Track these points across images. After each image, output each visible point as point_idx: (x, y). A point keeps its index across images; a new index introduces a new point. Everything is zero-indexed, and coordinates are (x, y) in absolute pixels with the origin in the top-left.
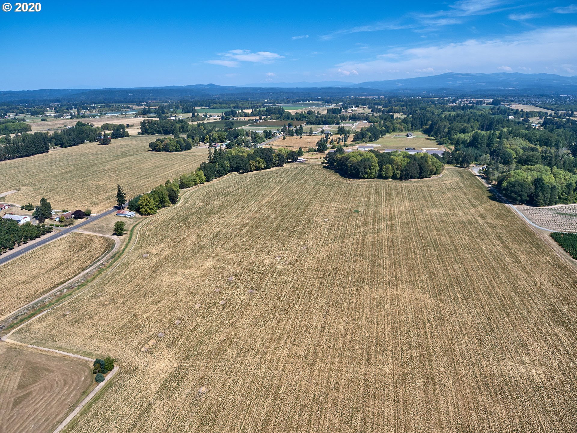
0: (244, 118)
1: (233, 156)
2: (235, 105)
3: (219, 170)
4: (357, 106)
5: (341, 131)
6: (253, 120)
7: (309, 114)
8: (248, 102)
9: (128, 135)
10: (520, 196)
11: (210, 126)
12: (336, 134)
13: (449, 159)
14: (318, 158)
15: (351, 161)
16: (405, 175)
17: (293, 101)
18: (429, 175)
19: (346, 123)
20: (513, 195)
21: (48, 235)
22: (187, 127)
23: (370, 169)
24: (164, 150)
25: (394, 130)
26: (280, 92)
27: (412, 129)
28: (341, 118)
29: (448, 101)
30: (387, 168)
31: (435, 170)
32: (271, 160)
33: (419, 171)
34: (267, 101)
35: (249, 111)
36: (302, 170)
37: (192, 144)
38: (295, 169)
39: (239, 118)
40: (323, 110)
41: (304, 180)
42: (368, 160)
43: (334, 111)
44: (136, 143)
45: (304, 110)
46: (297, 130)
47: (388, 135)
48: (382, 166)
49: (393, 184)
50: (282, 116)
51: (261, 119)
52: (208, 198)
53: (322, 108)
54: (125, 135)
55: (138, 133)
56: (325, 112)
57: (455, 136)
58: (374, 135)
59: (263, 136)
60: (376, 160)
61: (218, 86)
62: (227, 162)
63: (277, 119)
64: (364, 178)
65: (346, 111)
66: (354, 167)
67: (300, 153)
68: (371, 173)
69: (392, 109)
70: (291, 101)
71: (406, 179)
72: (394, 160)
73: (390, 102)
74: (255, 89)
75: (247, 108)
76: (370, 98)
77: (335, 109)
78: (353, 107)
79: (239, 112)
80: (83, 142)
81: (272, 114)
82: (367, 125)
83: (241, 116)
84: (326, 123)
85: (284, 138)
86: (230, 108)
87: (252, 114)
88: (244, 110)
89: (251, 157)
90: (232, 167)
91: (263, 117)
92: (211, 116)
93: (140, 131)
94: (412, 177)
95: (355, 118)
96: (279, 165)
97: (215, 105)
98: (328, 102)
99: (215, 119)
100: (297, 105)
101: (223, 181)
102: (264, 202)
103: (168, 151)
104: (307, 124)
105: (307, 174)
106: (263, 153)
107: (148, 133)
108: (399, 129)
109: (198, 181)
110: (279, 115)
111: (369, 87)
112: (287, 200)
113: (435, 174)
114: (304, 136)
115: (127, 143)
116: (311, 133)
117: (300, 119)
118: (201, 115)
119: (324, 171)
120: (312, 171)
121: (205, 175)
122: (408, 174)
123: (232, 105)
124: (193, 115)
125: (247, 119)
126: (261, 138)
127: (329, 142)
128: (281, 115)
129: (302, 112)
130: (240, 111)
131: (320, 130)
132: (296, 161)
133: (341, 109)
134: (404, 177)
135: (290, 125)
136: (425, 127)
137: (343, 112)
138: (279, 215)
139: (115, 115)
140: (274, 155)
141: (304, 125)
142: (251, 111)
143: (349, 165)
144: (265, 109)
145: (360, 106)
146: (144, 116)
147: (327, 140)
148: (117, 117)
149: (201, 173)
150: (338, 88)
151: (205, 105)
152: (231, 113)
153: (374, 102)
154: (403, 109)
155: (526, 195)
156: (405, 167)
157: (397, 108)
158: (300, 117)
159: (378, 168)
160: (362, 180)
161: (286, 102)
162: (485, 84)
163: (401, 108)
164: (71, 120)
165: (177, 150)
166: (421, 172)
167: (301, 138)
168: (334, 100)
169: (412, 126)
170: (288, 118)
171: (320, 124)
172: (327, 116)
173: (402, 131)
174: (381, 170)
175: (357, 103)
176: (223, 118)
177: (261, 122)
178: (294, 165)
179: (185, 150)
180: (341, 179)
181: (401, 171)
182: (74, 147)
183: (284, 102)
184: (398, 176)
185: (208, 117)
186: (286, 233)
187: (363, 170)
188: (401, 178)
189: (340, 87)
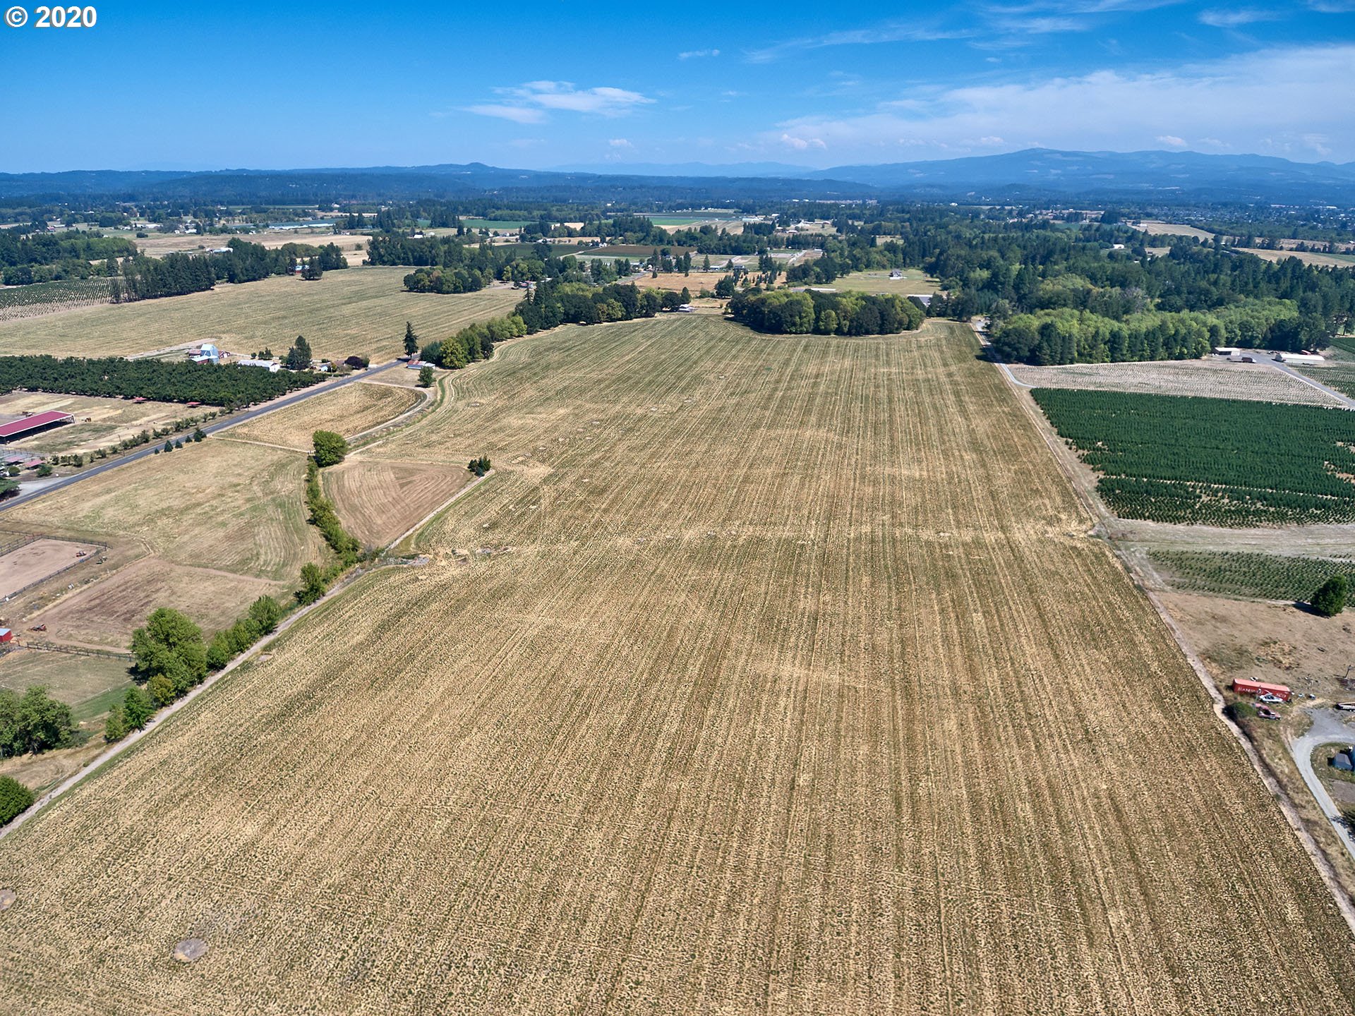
0: (566, 239)
1: (567, 295)
2: (543, 213)
3: (547, 317)
4: (811, 220)
5: (766, 265)
6: (587, 244)
7: (705, 234)
8: (570, 206)
9: (345, 266)
10: (1016, 349)
11: (505, 253)
12: (754, 271)
13: (938, 309)
14: (719, 306)
15: (770, 304)
16: (857, 328)
17: (670, 208)
18: (897, 329)
19: (780, 252)
20: (1007, 349)
21: (321, 385)
22: (460, 253)
23: (801, 318)
24: (431, 290)
25: (868, 266)
26: (641, 187)
27: (905, 265)
28: (769, 241)
29: (1010, 212)
30: (828, 316)
31: (906, 320)
32: (634, 305)
33: (880, 322)
34: (613, 205)
35: (578, 226)
36: (689, 322)
37: (483, 280)
38: (675, 321)
39: (557, 239)
40: (737, 227)
41: (691, 334)
42: (799, 302)
43: (757, 229)
44: (370, 278)
45: (696, 225)
46: (679, 261)
47: (854, 274)
48: (820, 312)
49: (834, 340)
50: (647, 235)
51: (603, 241)
52: (537, 353)
53: (735, 223)
54: (340, 265)
55: (364, 262)
56: (740, 231)
57: (972, 275)
58: (826, 270)
59: (614, 270)
60: (811, 303)
61: (493, 168)
62: (559, 305)
63: (638, 242)
64: (791, 333)
65: (784, 231)
66: (774, 313)
67: (685, 297)
68: (801, 325)
69: (880, 226)
70: (666, 206)
71: (858, 334)
72: (839, 303)
73: (881, 214)
74: (583, 178)
75: (571, 221)
76: (843, 203)
77: (760, 225)
78: (799, 222)
79: (555, 228)
80: (266, 275)
81: (626, 231)
82: (817, 253)
83: (560, 236)
84: (738, 251)
85: (655, 276)
86: (532, 219)
87: (583, 233)
88: (566, 224)
89: (598, 298)
90: (566, 314)
91: (608, 239)
92: (496, 234)
93: (367, 258)
94: (868, 333)
95: (799, 243)
96: (647, 315)
97: (498, 213)
98: (749, 210)
99: (507, 241)
100: (679, 215)
101: (556, 335)
102: (627, 358)
103: (439, 292)
104: (700, 252)
105: (695, 327)
106: (619, 294)
107: (384, 263)
108: (878, 263)
109: (515, 331)
110: (640, 235)
111: (849, 179)
112: (663, 357)
113: (908, 329)
114: (692, 273)
115: (353, 278)
116: (706, 267)
117: (685, 243)
118: (476, 231)
119: (726, 323)
120: (705, 324)
121: (525, 323)
122: (861, 326)
123: (535, 213)
124: (460, 232)
125: (575, 241)
126: (609, 273)
127: (739, 283)
128: (646, 233)
129: (690, 229)
130: (558, 225)
131: (725, 263)
132: (677, 310)
133: (773, 226)
134: (854, 331)
135: (664, 253)
136: (928, 259)
137: (778, 231)
138: (652, 371)
139: (287, 228)
140: (639, 296)
141: (693, 254)
142: (582, 225)
143: (766, 310)
144: (611, 221)
145: (817, 221)
146: (353, 231)
147: (736, 281)
148: (296, 232)
149: (519, 319)
150: (776, 180)
151: (474, 212)
152: (538, 229)
153: (848, 212)
154: (903, 227)
155: (1027, 349)
156: (857, 313)
157: (891, 225)
158: (687, 239)
159: (813, 316)
160: (788, 336)
161: (655, 209)
162: (1112, 177)
163: (899, 225)
164: (198, 237)
165: (456, 291)
166: (883, 323)
167: (687, 275)
168: (761, 208)
169: (904, 259)
170: (661, 241)
171: (725, 253)
172: (742, 239)
173: (884, 267)
174: (818, 319)
175: (811, 214)
176: (522, 238)
177: (605, 248)
178: (674, 316)
179: (470, 290)
180: (751, 334)
181: (851, 321)
182: (254, 283)
183: (651, 210)
184: (846, 330)
185: (491, 235)
186: (664, 388)
187: (789, 319)
188: (849, 334)
189: (781, 176)
